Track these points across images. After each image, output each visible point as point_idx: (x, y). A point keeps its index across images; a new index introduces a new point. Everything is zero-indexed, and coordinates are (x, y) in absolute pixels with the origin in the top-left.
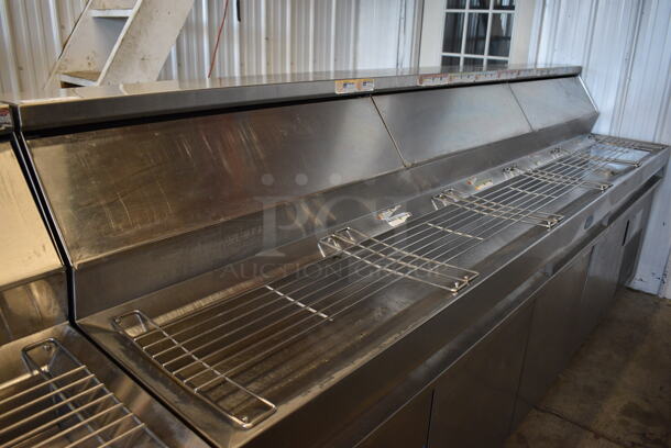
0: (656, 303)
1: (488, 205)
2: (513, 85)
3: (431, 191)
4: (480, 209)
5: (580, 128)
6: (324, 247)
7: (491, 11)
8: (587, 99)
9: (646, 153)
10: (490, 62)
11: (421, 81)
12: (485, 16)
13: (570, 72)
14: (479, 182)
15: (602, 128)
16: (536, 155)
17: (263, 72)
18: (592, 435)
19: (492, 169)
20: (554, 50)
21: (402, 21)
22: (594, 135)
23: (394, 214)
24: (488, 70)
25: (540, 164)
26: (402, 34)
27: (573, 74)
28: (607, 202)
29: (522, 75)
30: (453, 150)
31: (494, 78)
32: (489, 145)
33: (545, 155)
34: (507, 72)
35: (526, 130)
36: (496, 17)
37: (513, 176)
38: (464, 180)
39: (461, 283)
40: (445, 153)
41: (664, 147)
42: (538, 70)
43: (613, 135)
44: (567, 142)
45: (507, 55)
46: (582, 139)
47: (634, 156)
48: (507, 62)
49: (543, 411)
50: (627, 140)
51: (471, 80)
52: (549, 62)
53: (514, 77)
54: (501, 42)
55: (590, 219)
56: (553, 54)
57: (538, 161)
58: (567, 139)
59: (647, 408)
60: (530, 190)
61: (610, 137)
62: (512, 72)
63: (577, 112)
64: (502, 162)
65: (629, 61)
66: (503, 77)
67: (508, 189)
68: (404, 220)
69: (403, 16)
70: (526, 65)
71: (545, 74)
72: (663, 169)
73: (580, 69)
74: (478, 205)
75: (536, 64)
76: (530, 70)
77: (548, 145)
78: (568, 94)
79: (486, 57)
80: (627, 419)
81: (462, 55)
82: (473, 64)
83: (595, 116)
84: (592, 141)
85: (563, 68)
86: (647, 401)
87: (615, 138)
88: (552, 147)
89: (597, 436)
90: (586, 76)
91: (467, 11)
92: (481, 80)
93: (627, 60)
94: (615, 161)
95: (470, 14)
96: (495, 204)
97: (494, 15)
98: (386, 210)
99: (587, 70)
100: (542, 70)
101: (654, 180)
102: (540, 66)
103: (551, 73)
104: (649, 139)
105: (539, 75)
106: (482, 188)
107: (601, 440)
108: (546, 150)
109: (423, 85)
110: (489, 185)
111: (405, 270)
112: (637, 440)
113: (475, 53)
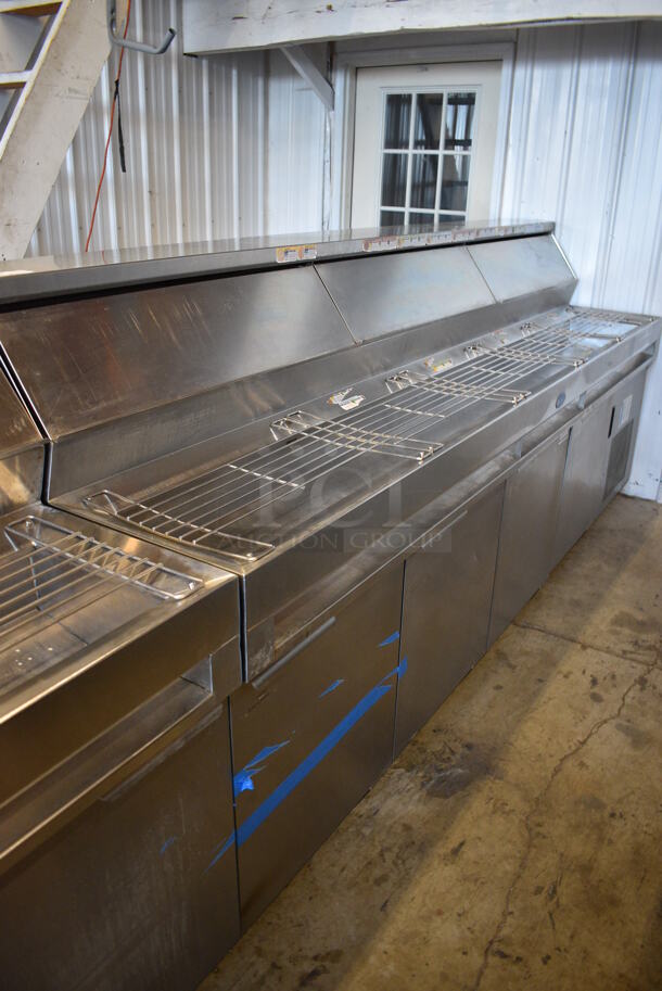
0: (655, 510)
1: (448, 385)
2: (472, 248)
3: (383, 374)
4: (439, 389)
5: (555, 299)
6: (276, 430)
7: (441, 152)
8: (563, 263)
9: (634, 327)
10: (443, 219)
11: (367, 246)
12: (434, 158)
13: (541, 230)
14: (436, 363)
15: (582, 298)
16: (503, 332)
17: (148, 243)
18: (579, 646)
19: (451, 349)
20: (521, 202)
21: (327, 164)
22: (573, 307)
23: (346, 397)
24: (440, 230)
25: (507, 342)
26: (327, 182)
27: (545, 233)
28: (581, 379)
29: (483, 235)
30: (407, 326)
31: (449, 240)
32: (446, 319)
33: (514, 332)
34: (464, 233)
35: (490, 301)
36: (449, 160)
37: (475, 356)
38: (420, 361)
39: (426, 453)
40: (398, 328)
41: (654, 318)
42: (500, 228)
43: (595, 306)
44: (538, 316)
45: (464, 209)
46: (558, 313)
47: (619, 330)
48: (463, 218)
49: (524, 627)
50: (612, 312)
51: (422, 243)
52: (515, 217)
53: (472, 238)
54: (455, 189)
55: (562, 397)
56: (519, 207)
57: (505, 337)
58: (540, 312)
59: (640, 617)
60: (495, 369)
61: (591, 309)
62: (470, 232)
63: (551, 279)
64: (461, 340)
65: (611, 214)
66: (460, 239)
67: (471, 369)
68: (357, 404)
69: (327, 158)
70: (488, 221)
71: (509, 233)
72: (654, 345)
73: (553, 225)
74: (437, 386)
75: (499, 219)
76: (491, 229)
77: (516, 320)
78: (539, 257)
79: (437, 212)
80: (618, 629)
81: (407, 210)
82: (420, 221)
83: (573, 284)
84: (571, 315)
85: (531, 225)
86: (641, 609)
87: (597, 310)
88: (521, 323)
89: (584, 647)
90: (561, 233)
91: (410, 151)
92: (434, 242)
93: (608, 213)
94: (594, 336)
95: (415, 156)
96: (456, 384)
97: (445, 157)
98: (337, 393)
99: (561, 225)
100: (506, 229)
101: (643, 358)
102: (505, 223)
103: (518, 232)
104: (637, 310)
105: (502, 234)
106: (440, 369)
107: (589, 651)
108: (515, 325)
109: (369, 251)
110: (449, 366)
111: (367, 445)
112: (629, 647)
113: (422, 207)
